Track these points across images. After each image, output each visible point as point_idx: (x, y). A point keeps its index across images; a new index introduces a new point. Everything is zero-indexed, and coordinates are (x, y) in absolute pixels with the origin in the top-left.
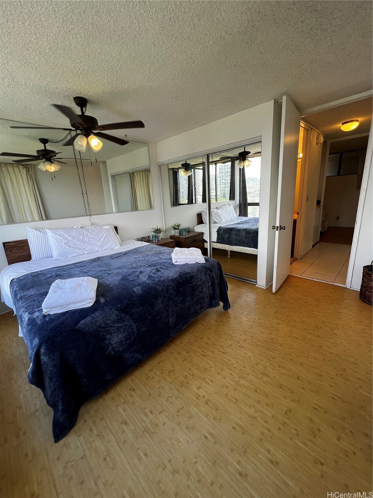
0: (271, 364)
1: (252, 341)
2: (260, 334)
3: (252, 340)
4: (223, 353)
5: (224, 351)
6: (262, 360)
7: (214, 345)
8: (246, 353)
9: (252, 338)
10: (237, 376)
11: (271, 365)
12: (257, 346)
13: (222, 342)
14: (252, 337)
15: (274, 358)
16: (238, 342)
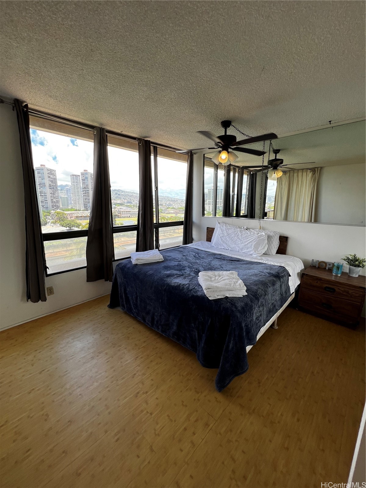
0: (100, 424)
1: (142, 411)
2: (155, 430)
3: (145, 412)
4: (135, 374)
5: (136, 375)
6: (109, 413)
7: (148, 368)
8: (126, 398)
9: (147, 412)
10: (103, 382)
11: (98, 423)
12: (133, 415)
13: (150, 375)
14: (151, 414)
15: (106, 432)
16: (147, 392)
